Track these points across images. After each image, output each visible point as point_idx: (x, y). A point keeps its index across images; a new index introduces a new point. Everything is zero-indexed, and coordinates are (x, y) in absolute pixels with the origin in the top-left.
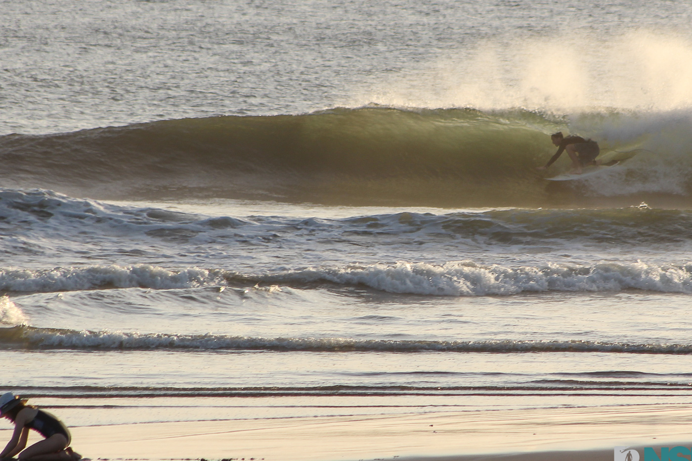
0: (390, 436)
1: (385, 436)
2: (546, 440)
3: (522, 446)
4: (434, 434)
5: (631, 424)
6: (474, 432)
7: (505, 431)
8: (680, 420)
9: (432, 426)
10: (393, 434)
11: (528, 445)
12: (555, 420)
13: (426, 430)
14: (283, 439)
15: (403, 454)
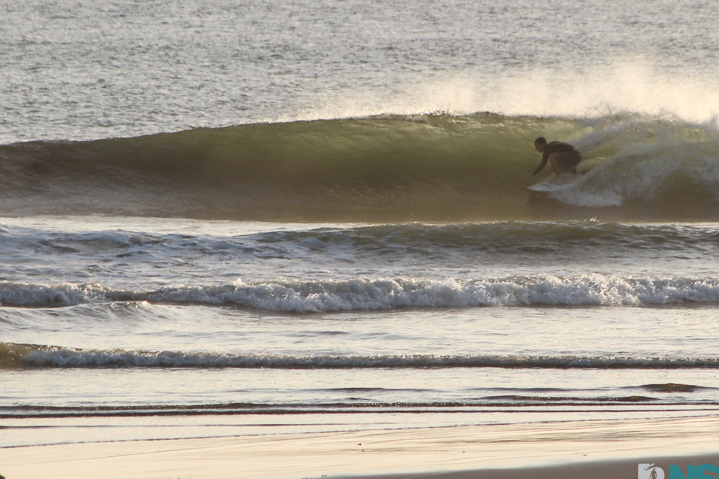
0: (318, 455)
1: (313, 455)
2: (476, 457)
3: (451, 464)
4: (363, 452)
5: (562, 441)
6: (403, 450)
7: (434, 449)
8: (610, 436)
9: (360, 444)
10: (320, 453)
11: (458, 464)
12: (485, 437)
13: (355, 448)
14: (210, 459)
15: (330, 473)
